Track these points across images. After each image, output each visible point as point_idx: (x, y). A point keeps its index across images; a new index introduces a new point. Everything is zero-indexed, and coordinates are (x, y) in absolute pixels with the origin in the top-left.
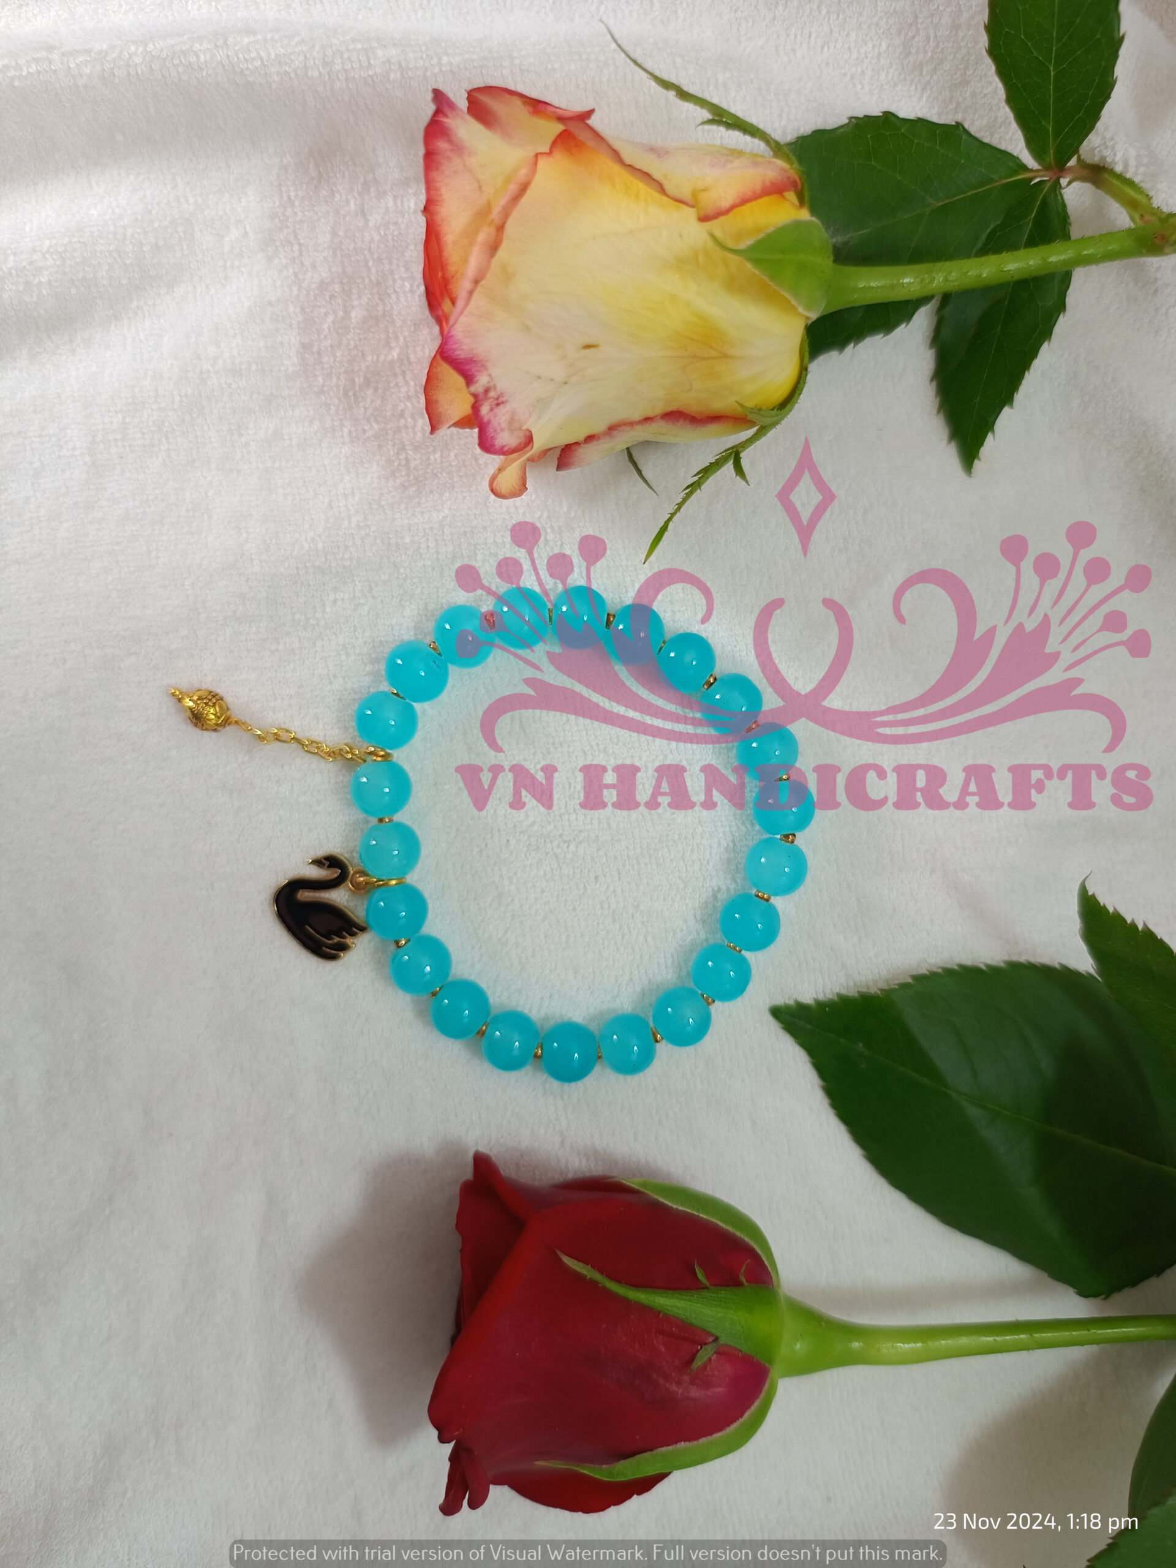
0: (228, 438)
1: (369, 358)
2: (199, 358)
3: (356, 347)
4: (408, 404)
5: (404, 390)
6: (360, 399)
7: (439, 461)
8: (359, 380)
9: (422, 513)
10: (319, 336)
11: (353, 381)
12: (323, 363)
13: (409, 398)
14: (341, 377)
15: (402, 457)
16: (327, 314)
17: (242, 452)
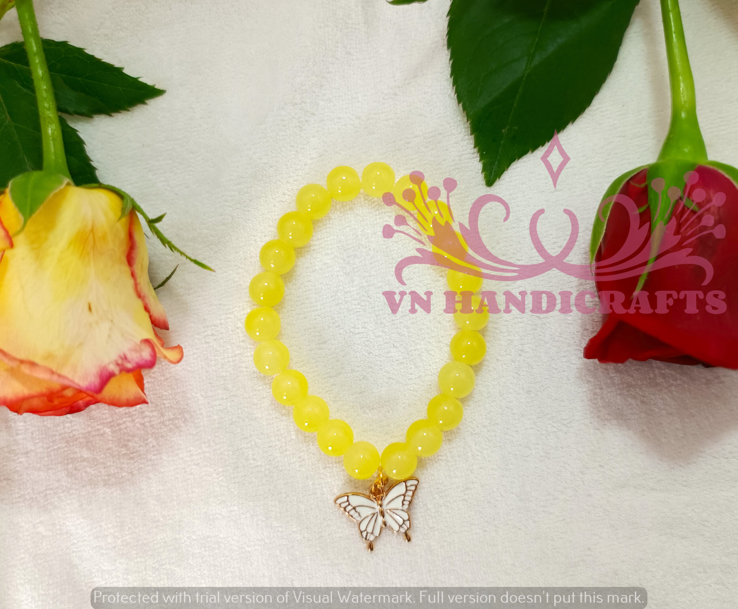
0: (161, 528)
1: (111, 446)
2: (115, 547)
3: (104, 454)
4: (136, 421)
5: (128, 424)
6: (135, 450)
7: (169, 401)
8: (124, 451)
9: (200, 409)
10: (99, 476)
11: (124, 454)
12: (114, 473)
13: (133, 421)
14: (122, 462)
15: (167, 423)
16: (86, 472)
17: (169, 519)
